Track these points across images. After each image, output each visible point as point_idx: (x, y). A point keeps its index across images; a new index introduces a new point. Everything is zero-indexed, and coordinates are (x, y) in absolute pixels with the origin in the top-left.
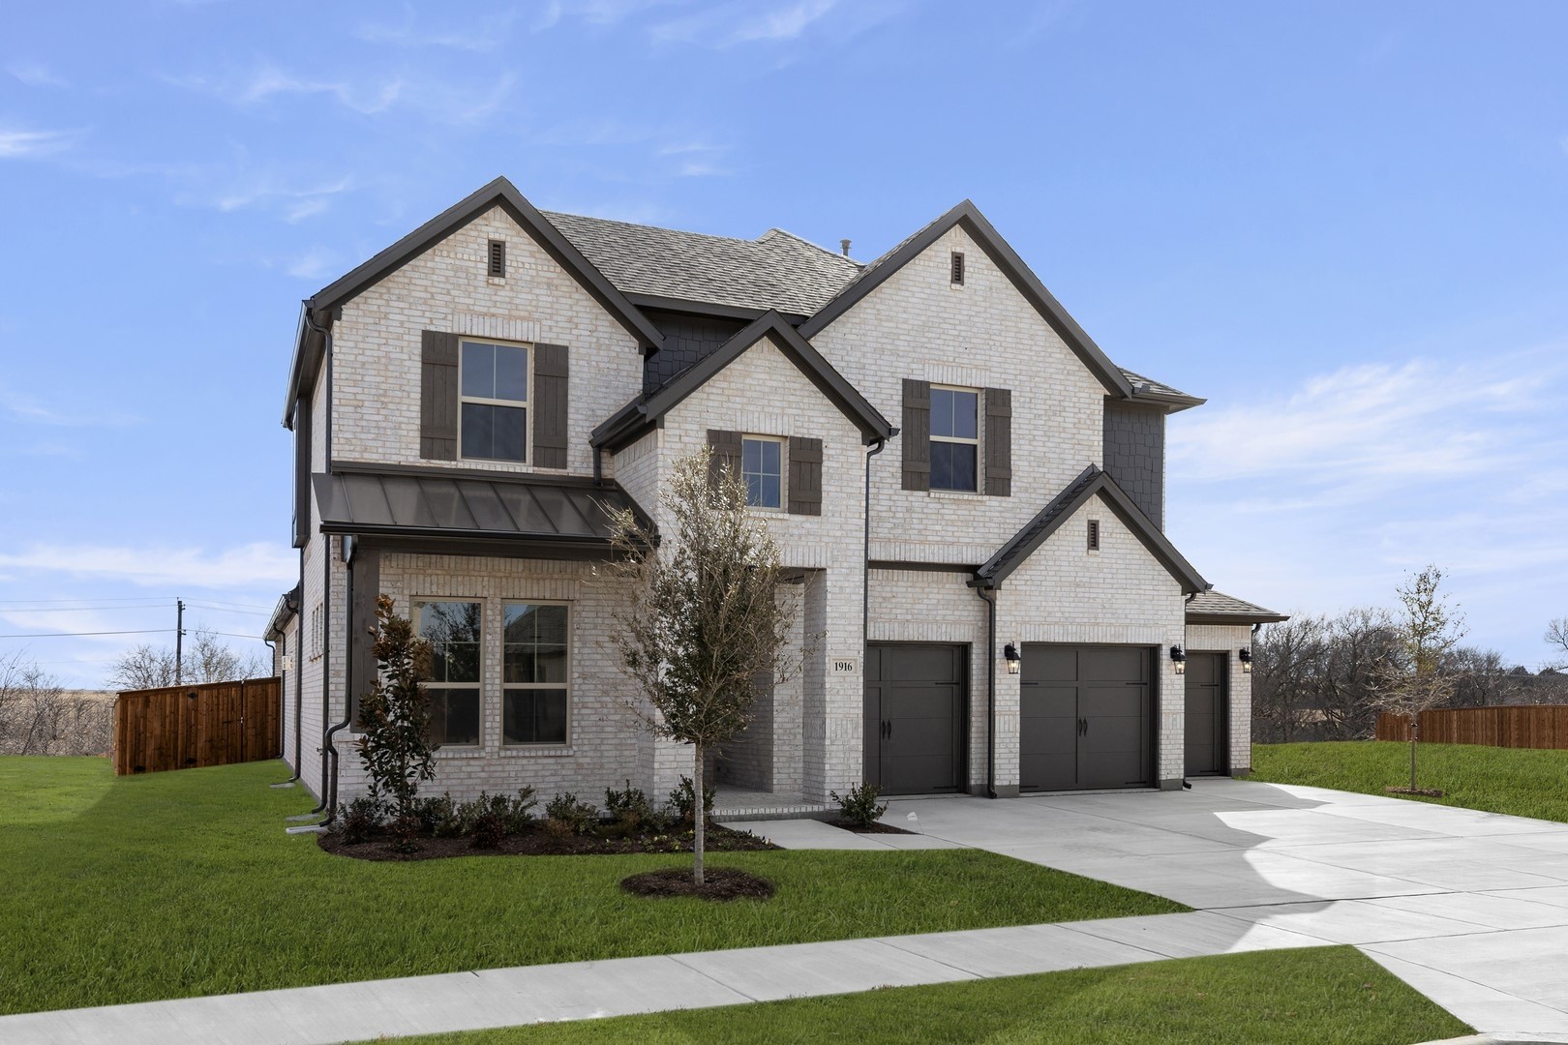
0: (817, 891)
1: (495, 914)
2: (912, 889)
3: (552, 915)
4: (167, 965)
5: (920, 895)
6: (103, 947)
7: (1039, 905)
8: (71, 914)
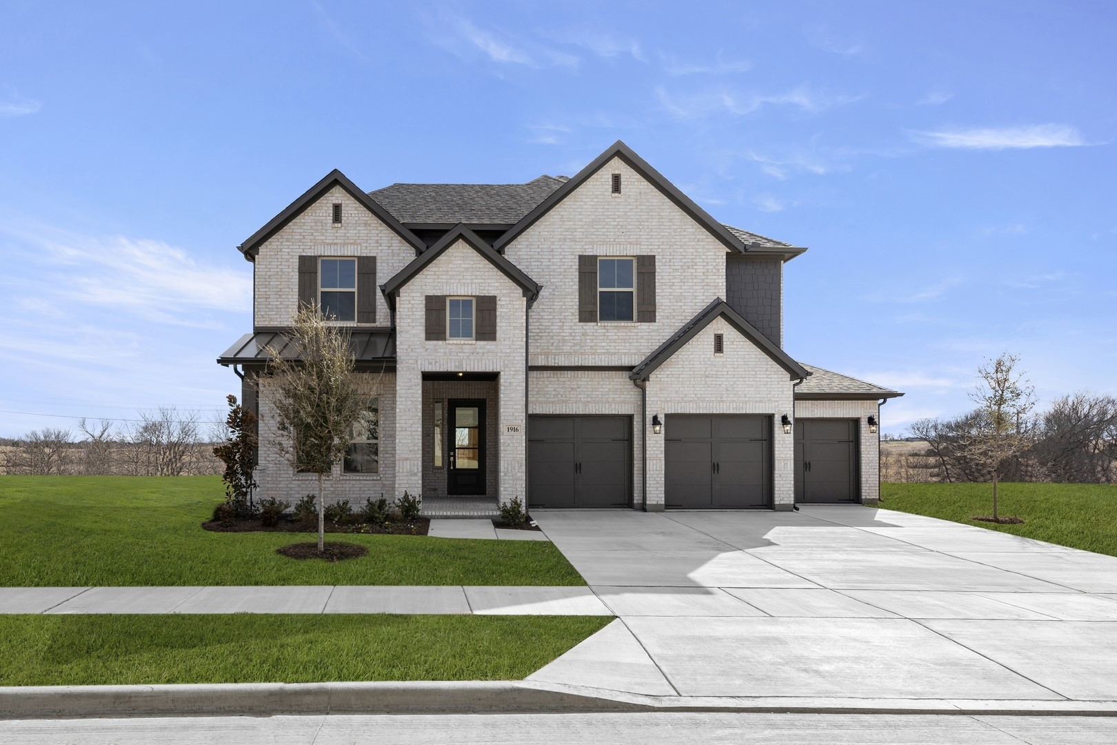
0: (384, 560)
1: (226, 563)
2: (431, 562)
3: (254, 564)
4: (65, 579)
5: (434, 565)
6: (34, 568)
7: (493, 573)
8: (19, 551)
